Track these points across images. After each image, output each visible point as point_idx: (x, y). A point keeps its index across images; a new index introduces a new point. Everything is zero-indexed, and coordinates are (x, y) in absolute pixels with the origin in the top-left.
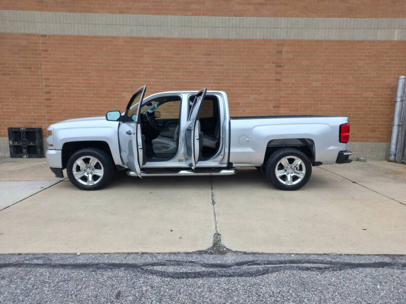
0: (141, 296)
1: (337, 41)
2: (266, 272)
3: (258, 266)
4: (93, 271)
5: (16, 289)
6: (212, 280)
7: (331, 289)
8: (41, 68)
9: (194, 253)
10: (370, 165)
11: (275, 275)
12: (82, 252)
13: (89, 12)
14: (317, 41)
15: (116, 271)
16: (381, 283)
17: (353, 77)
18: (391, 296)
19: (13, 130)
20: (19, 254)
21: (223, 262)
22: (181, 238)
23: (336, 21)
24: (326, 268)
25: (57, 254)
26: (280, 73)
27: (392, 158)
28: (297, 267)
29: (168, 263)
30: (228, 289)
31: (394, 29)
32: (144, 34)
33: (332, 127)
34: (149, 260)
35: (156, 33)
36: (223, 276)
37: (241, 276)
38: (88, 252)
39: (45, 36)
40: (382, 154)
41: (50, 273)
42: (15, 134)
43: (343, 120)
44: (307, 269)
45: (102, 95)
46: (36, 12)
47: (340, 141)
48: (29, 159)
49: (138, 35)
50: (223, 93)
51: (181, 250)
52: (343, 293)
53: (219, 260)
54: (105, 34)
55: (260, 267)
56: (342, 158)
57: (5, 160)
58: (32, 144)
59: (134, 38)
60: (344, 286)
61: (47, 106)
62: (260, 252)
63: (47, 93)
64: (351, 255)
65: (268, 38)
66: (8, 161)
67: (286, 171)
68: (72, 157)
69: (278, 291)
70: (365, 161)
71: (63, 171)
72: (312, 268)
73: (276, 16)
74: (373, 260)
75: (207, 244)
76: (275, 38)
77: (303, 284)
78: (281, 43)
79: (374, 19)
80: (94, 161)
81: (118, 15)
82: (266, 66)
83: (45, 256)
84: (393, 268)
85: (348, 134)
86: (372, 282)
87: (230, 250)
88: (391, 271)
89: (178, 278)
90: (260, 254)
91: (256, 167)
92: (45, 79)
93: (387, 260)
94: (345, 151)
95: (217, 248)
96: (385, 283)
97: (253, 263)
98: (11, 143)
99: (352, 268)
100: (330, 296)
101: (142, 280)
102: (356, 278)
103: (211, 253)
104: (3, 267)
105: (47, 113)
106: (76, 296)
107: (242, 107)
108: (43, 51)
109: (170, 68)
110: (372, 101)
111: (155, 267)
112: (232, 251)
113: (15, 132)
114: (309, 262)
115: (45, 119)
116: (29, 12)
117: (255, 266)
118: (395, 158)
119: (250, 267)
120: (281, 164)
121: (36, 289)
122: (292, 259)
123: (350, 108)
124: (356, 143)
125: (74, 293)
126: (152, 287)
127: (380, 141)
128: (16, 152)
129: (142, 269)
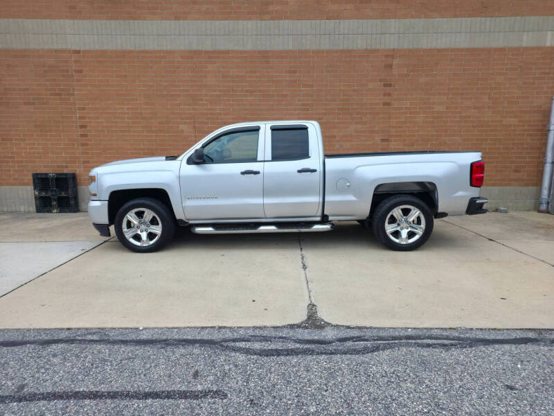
0: (224, 376)
1: (467, 50)
2: (377, 349)
3: (366, 343)
4: (162, 348)
5: (73, 368)
6: (309, 358)
7: (459, 368)
8: (73, 95)
9: (284, 327)
10: (513, 218)
11: (387, 352)
12: (146, 326)
13: (135, 19)
14: (439, 50)
15: (190, 348)
16: (522, 361)
17: (489, 99)
18: (535, 376)
19: (39, 176)
20: (69, 329)
21: (322, 338)
22: (266, 309)
23: (466, 22)
24: (452, 345)
25: (114, 329)
26: (389, 95)
27: (544, 207)
28: (416, 343)
29: (253, 338)
30: (329, 368)
31: (547, 31)
32: (208, 46)
33: (461, 167)
34: (229, 335)
35: (223, 44)
36: (322, 353)
37: (346, 354)
38: (151, 326)
39: (78, 52)
40: (530, 202)
41: (110, 350)
42: (41, 182)
43: (475, 157)
44: (429, 346)
45: (153, 129)
46: (67, 21)
47: (472, 184)
48: (60, 214)
49: (200, 48)
50: (315, 123)
51: (268, 324)
52: (473, 373)
53: (316, 335)
54: (156, 48)
55: (369, 344)
56: (474, 208)
57: (30, 216)
58: (63, 194)
59: (195, 52)
60: (475, 365)
61: (83, 145)
62: (368, 325)
63: (82, 127)
64: (486, 329)
65: (373, 47)
66: (33, 218)
67: (399, 225)
68: (122, 210)
69: (392, 371)
70: (506, 212)
71: (110, 227)
72: (435, 344)
73: (383, 17)
74: (513, 335)
75: (300, 316)
76: (383, 47)
77: (423, 363)
78: (391, 54)
79: (519, 18)
80: (149, 215)
81: (173, 22)
82: (371, 86)
83: (101, 330)
84: (539, 345)
85: (482, 175)
86: (512, 361)
87: (329, 324)
88: (536, 348)
89: (267, 356)
90: (367, 328)
91: (358, 221)
92: (79, 109)
93: (531, 335)
94: (478, 198)
95: (313, 321)
96: (528, 361)
97: (359, 339)
98: (37, 193)
99: (486, 345)
100: (457, 376)
101: (222, 358)
102: (490, 356)
103: (306, 328)
104: (52, 343)
105: (83, 153)
106: (145, 375)
107: (339, 141)
108: (77, 71)
109: (242, 91)
110: (515, 130)
111: (237, 343)
112: (332, 325)
113: (41, 178)
114: (430, 337)
115: (79, 162)
116: (57, 21)
117: (361, 343)
118: (548, 207)
119: (356, 343)
120: (392, 216)
121: (96, 368)
122: (409, 334)
123: (486, 140)
124: (494, 188)
125: (142, 372)
126: (236, 366)
127: (527, 185)
128: (44, 205)
129: (222, 346)
